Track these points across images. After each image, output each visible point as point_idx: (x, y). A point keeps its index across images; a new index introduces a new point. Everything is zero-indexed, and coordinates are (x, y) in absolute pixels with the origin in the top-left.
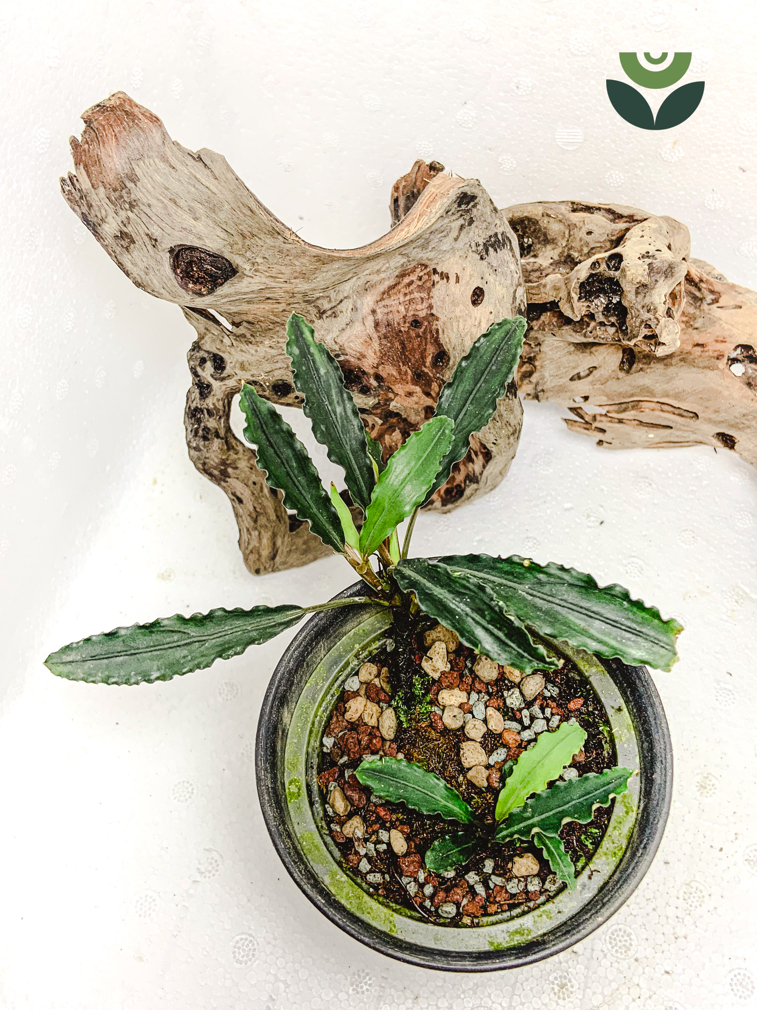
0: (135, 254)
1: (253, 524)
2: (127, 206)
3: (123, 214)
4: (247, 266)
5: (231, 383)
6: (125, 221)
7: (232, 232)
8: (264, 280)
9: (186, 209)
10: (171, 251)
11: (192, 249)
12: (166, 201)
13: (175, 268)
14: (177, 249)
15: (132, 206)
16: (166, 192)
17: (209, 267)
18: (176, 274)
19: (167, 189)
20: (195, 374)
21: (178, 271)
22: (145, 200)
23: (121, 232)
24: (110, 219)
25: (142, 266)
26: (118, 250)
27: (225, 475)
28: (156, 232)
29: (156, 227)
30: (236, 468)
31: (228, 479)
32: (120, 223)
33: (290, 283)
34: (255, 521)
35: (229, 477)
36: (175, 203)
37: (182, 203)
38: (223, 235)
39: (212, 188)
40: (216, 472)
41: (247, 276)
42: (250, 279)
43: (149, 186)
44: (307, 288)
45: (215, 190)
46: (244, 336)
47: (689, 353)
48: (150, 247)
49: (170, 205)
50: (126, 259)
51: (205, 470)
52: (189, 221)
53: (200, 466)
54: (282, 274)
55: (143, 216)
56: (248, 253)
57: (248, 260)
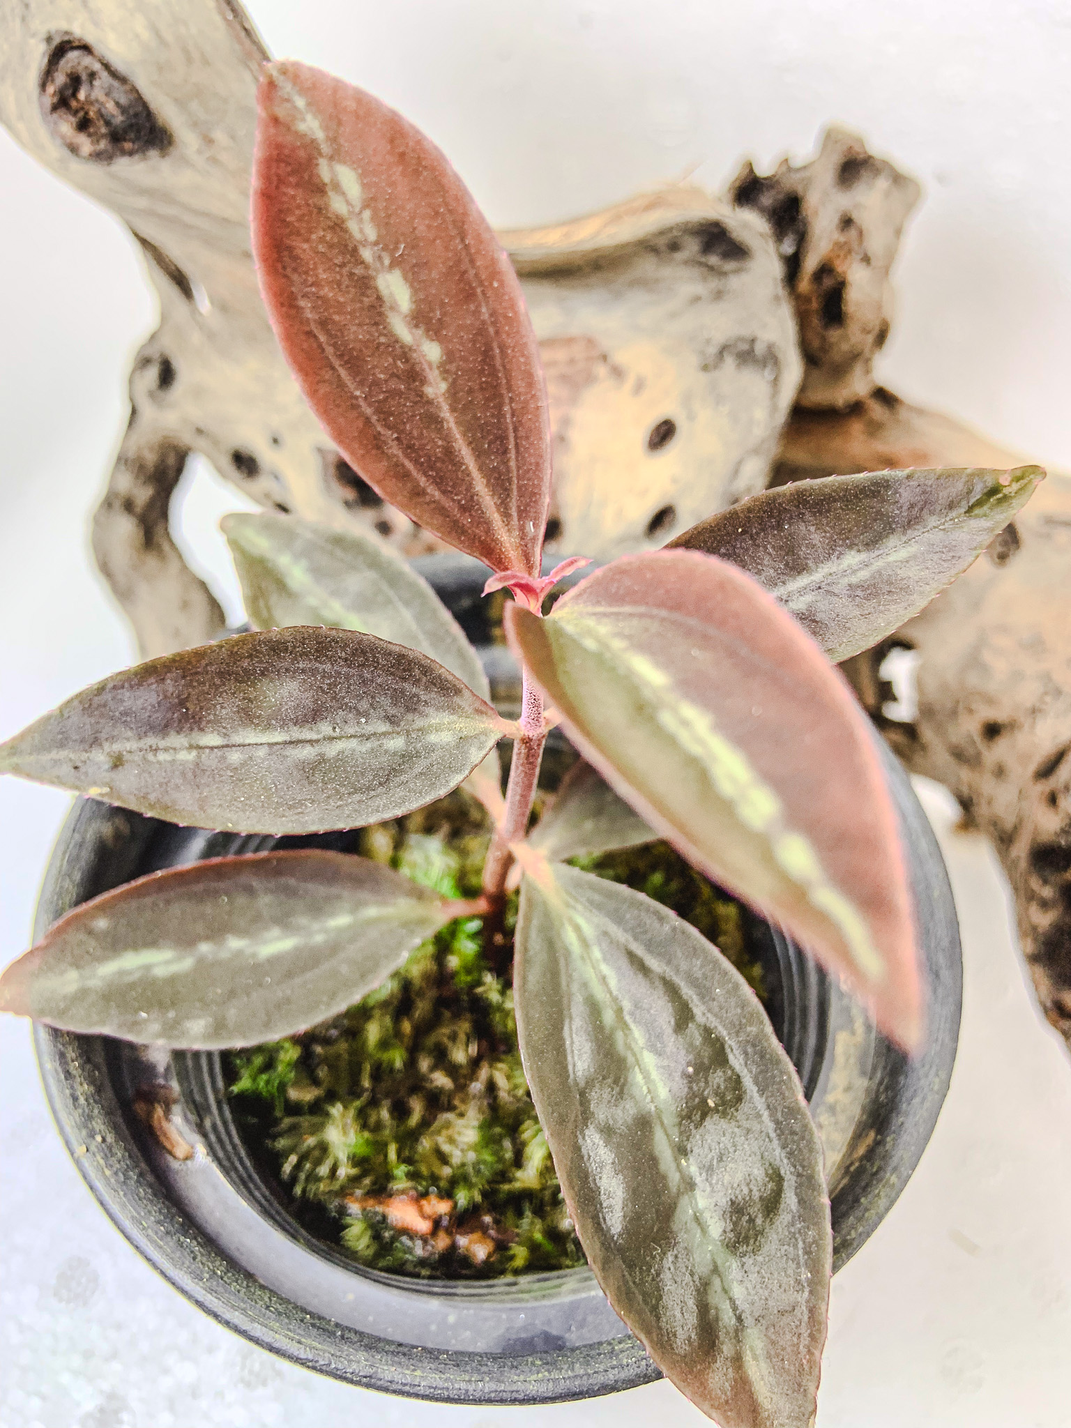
4: (190, 140)
20: (133, 382)
56: (194, 106)
57: (195, 125)
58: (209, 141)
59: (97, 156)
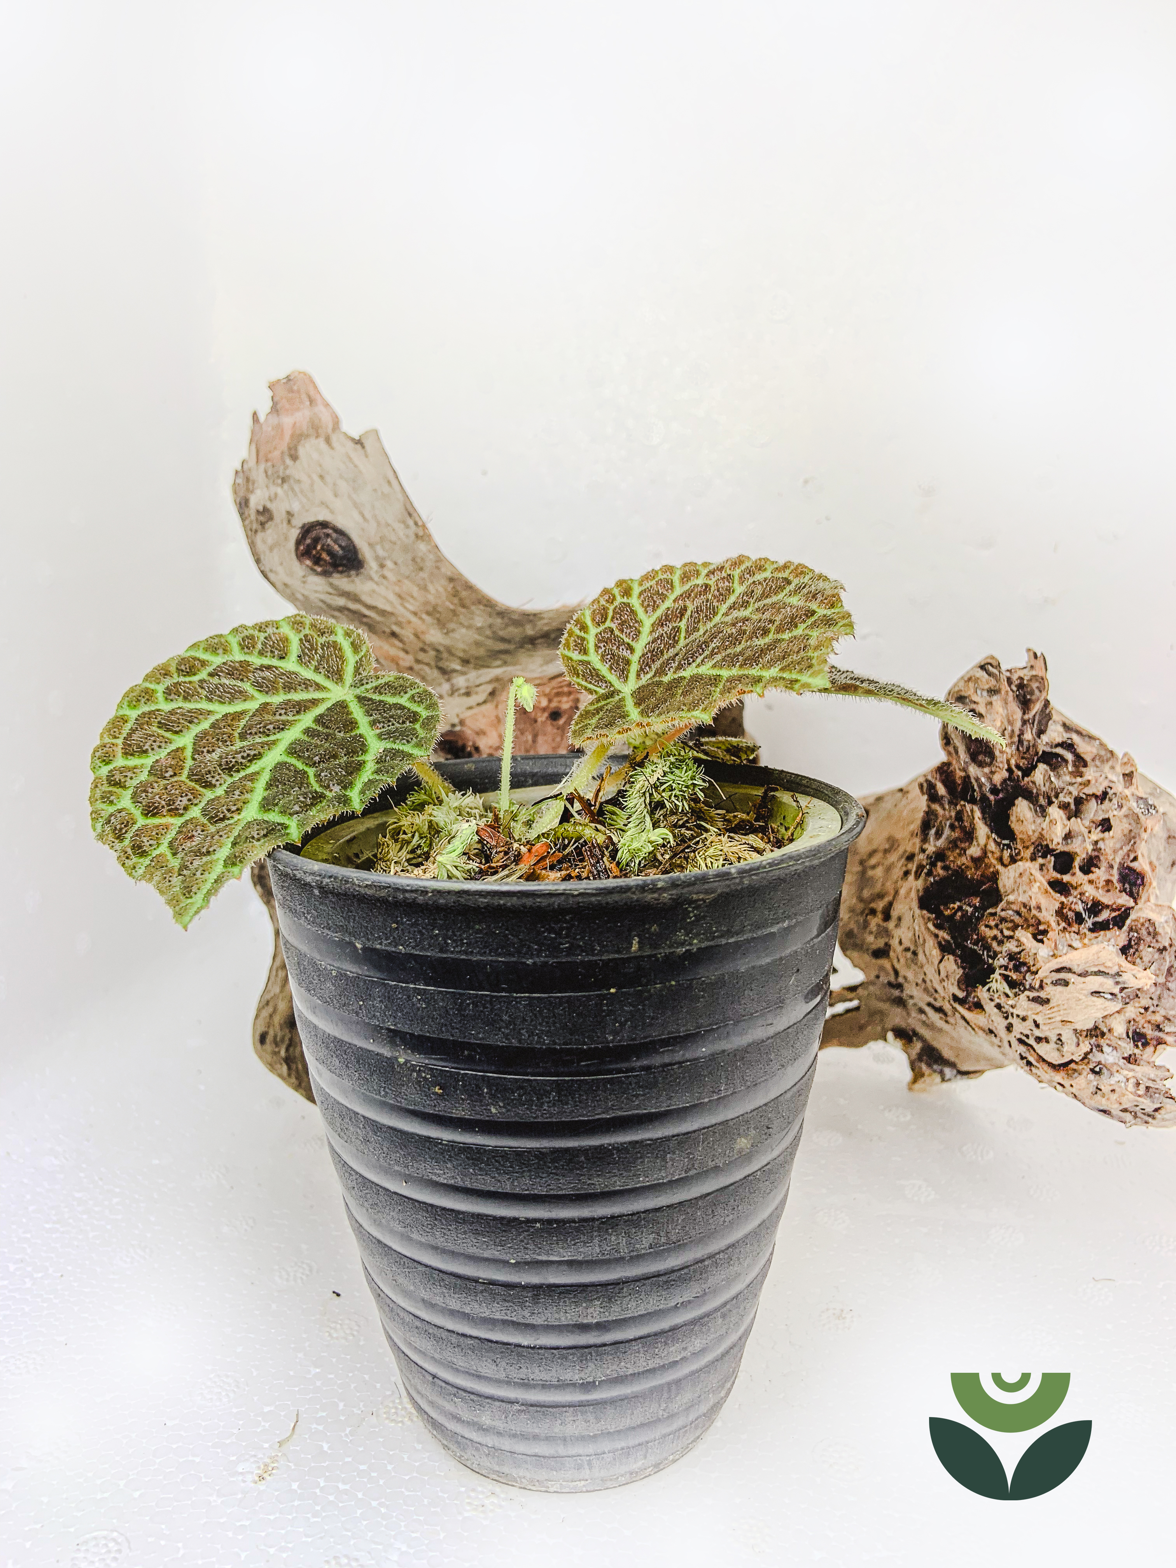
3: (273, 489)
4: (373, 565)
7: (368, 515)
8: (392, 597)
9: (332, 485)
10: (303, 526)
11: (324, 525)
12: (316, 478)
13: (298, 543)
14: (308, 526)
15: (284, 480)
16: (318, 469)
17: (333, 545)
18: (297, 549)
19: (320, 466)
21: (301, 548)
22: (297, 477)
23: (264, 507)
24: (258, 492)
25: (270, 541)
26: (256, 526)
28: (296, 507)
29: (297, 504)
32: (267, 497)
33: (421, 618)
37: (329, 479)
38: (358, 517)
39: (361, 466)
41: (373, 580)
42: (375, 587)
43: (306, 465)
44: (440, 641)
45: (363, 470)
48: (285, 524)
49: (318, 482)
50: (259, 538)
52: (328, 496)
54: (413, 598)
55: (290, 493)
56: (378, 548)
57: (377, 558)
58: (382, 566)
59: (325, 574)
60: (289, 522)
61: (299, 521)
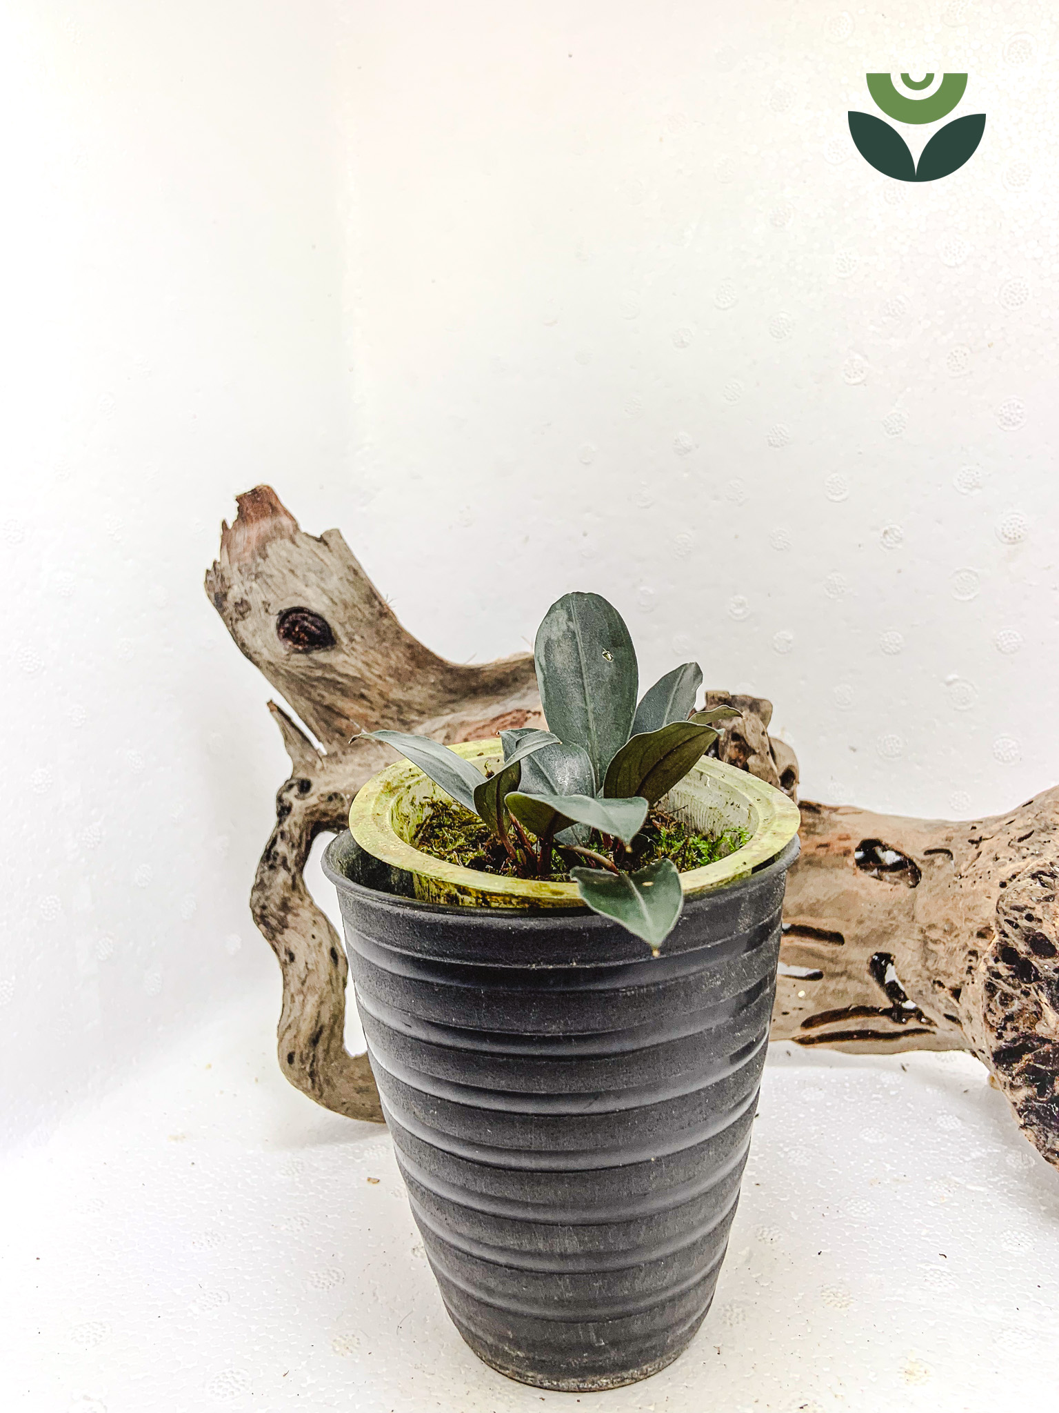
0: (248, 620)
1: (300, 985)
2: (253, 577)
3: (248, 584)
4: (345, 640)
5: (312, 800)
6: (248, 589)
7: (336, 600)
8: (360, 665)
9: (301, 577)
10: (280, 613)
11: (300, 610)
12: (286, 572)
13: (279, 627)
14: (285, 612)
15: (257, 576)
16: (288, 564)
17: (310, 626)
18: (279, 632)
19: (289, 561)
20: (280, 799)
21: (282, 631)
22: (269, 572)
23: (242, 599)
24: (235, 588)
25: (251, 628)
26: (235, 616)
27: (284, 925)
28: (271, 597)
29: (272, 595)
30: (297, 915)
31: (286, 931)
32: (243, 591)
33: (385, 681)
34: (303, 983)
35: (286, 927)
36: (292, 571)
37: (298, 572)
38: (327, 602)
39: (326, 560)
40: (274, 922)
41: (345, 653)
42: (346, 658)
43: (275, 562)
44: (401, 697)
45: (329, 563)
46: (335, 754)
47: (814, 855)
48: (263, 612)
49: (289, 576)
50: (240, 626)
51: (261, 918)
52: (300, 587)
53: (258, 911)
54: (378, 664)
55: (264, 586)
60: (267, 611)
61: (274, 610)
